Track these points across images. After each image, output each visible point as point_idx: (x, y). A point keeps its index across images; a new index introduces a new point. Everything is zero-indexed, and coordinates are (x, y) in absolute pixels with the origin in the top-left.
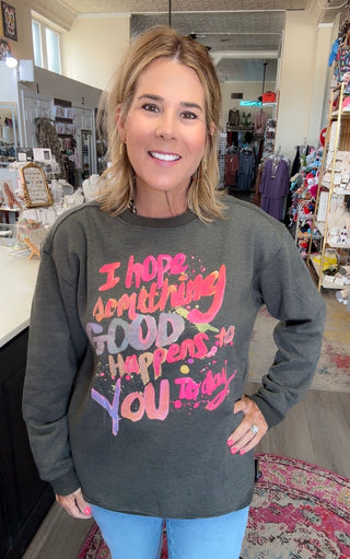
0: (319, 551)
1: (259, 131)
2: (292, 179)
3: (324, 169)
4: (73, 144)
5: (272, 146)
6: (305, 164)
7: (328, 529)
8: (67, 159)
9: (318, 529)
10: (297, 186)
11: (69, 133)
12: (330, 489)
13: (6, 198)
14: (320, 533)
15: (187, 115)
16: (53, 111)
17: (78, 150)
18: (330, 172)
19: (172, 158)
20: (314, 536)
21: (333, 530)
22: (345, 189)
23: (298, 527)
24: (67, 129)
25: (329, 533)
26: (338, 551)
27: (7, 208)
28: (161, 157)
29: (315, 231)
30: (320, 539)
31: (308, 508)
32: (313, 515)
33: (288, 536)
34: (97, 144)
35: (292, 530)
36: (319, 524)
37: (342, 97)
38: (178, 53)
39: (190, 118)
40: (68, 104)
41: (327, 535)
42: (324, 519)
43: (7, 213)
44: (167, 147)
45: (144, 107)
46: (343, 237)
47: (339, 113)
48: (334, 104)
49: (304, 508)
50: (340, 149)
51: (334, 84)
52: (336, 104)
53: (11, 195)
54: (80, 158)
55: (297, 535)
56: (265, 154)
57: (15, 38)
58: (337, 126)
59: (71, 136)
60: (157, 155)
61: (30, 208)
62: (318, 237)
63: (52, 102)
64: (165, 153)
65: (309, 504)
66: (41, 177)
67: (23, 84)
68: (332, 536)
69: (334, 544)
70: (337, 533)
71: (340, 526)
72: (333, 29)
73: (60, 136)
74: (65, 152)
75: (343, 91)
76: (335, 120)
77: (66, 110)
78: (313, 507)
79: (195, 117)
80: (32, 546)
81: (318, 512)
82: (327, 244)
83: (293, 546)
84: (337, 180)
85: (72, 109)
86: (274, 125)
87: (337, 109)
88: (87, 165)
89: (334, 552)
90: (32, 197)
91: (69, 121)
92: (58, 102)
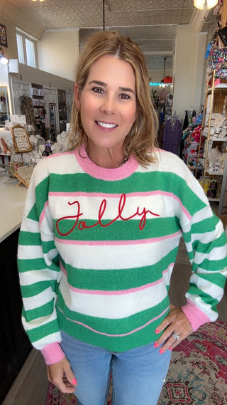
0: (205, 368)
1: (162, 102)
2: (184, 132)
3: (204, 124)
4: (44, 112)
5: (171, 111)
6: (192, 122)
7: (211, 354)
8: (40, 122)
9: (204, 354)
10: (187, 136)
11: (41, 105)
12: (212, 329)
13: (2, 147)
14: (206, 357)
15: (123, 96)
16: (31, 92)
17: (48, 116)
18: (208, 126)
19: (111, 126)
20: (202, 359)
21: (214, 355)
22: (217, 137)
23: (192, 353)
24: (40, 103)
25: (212, 357)
26: (217, 368)
27: (3, 154)
28: (104, 125)
29: (199, 164)
30: (206, 361)
31: (198, 342)
32: (201, 346)
33: (186, 359)
34: (60, 112)
35: (188, 356)
36: (205, 351)
37: (214, 79)
38: (118, 51)
39: (125, 98)
40: (40, 87)
41: (210, 359)
42: (208, 348)
43: (3, 157)
44: (108, 119)
45: (93, 89)
46: (216, 168)
47: (212, 89)
48: (209, 84)
49: (195, 341)
50: (213, 112)
51: (209, 70)
52: (210, 83)
53: (5, 145)
54: (49, 122)
55: (191, 359)
56: (166, 116)
57: (6, 46)
58: (211, 97)
59: (42, 107)
60: (101, 124)
61: (17, 153)
62: (200, 168)
63: (30, 86)
64: (106, 123)
65: (198, 339)
66: (25, 134)
67: (11, 75)
68: (214, 359)
69: (215, 364)
70: (217, 357)
71: (219, 353)
72: (207, 36)
73: (35, 107)
74: (39, 117)
75: (214, 75)
76: (210, 93)
77: (39, 90)
78: (201, 340)
79: (129, 97)
80: (23, 369)
81: (204, 344)
82: (207, 173)
83: (189, 365)
84: (212, 132)
85: (44, 90)
86: (171, 97)
87: (211, 86)
88: (53, 126)
89: (215, 369)
90: (19, 147)
91: (41, 98)
92: (34, 86)
